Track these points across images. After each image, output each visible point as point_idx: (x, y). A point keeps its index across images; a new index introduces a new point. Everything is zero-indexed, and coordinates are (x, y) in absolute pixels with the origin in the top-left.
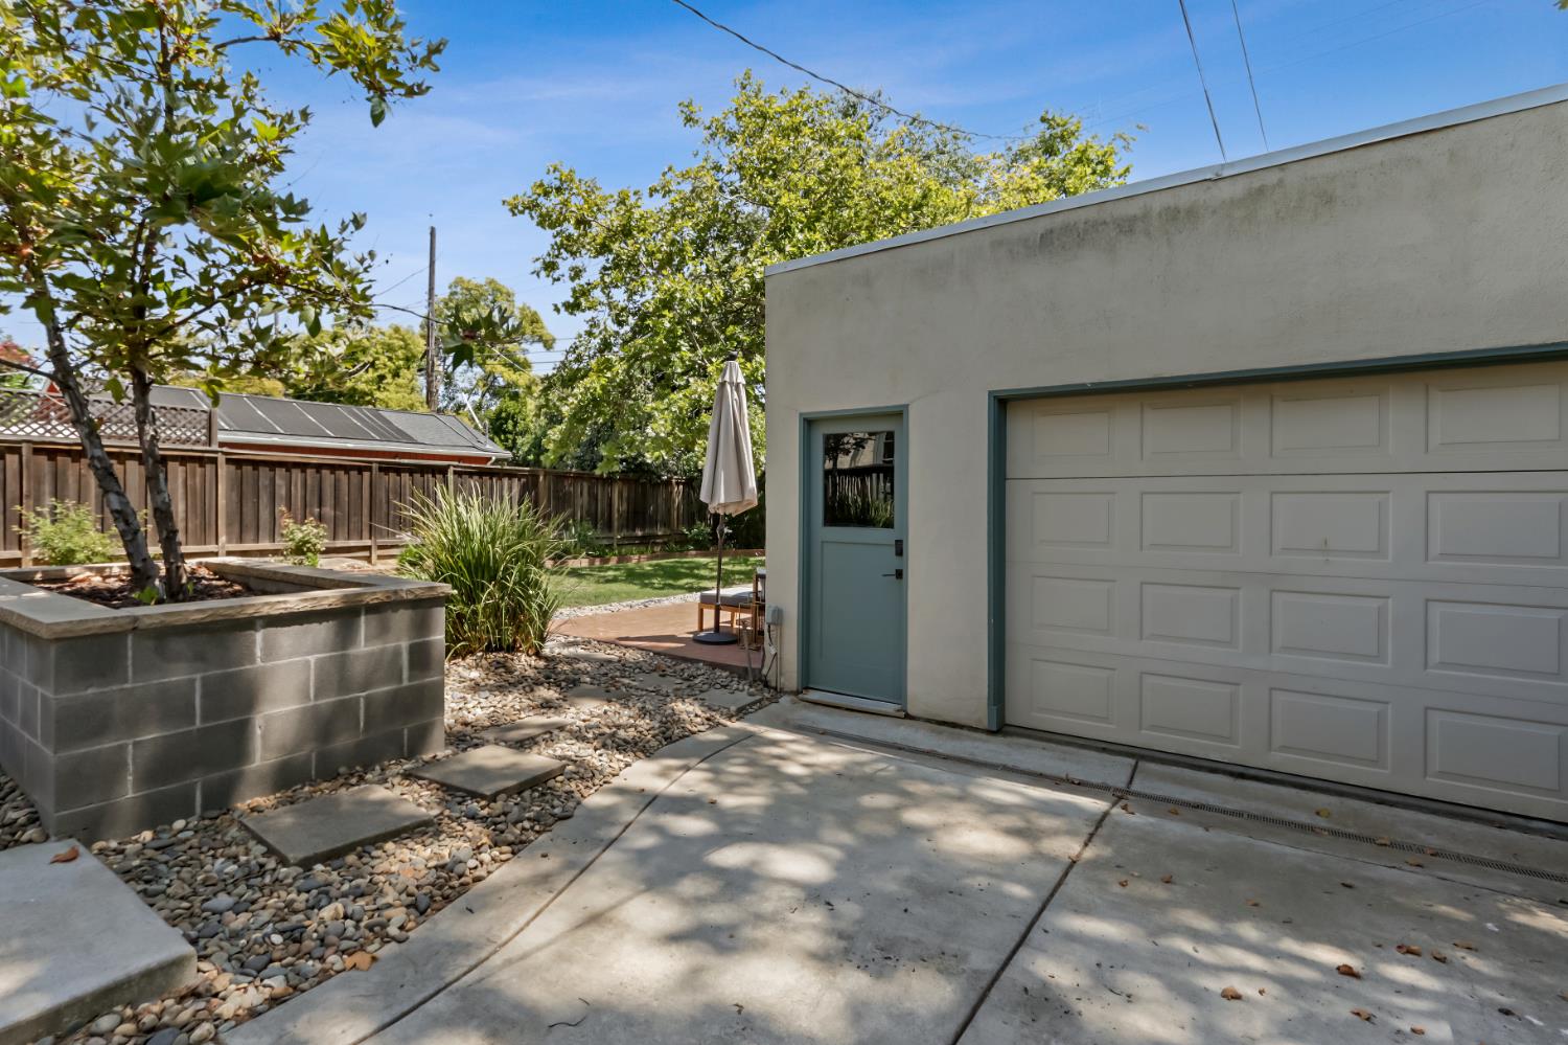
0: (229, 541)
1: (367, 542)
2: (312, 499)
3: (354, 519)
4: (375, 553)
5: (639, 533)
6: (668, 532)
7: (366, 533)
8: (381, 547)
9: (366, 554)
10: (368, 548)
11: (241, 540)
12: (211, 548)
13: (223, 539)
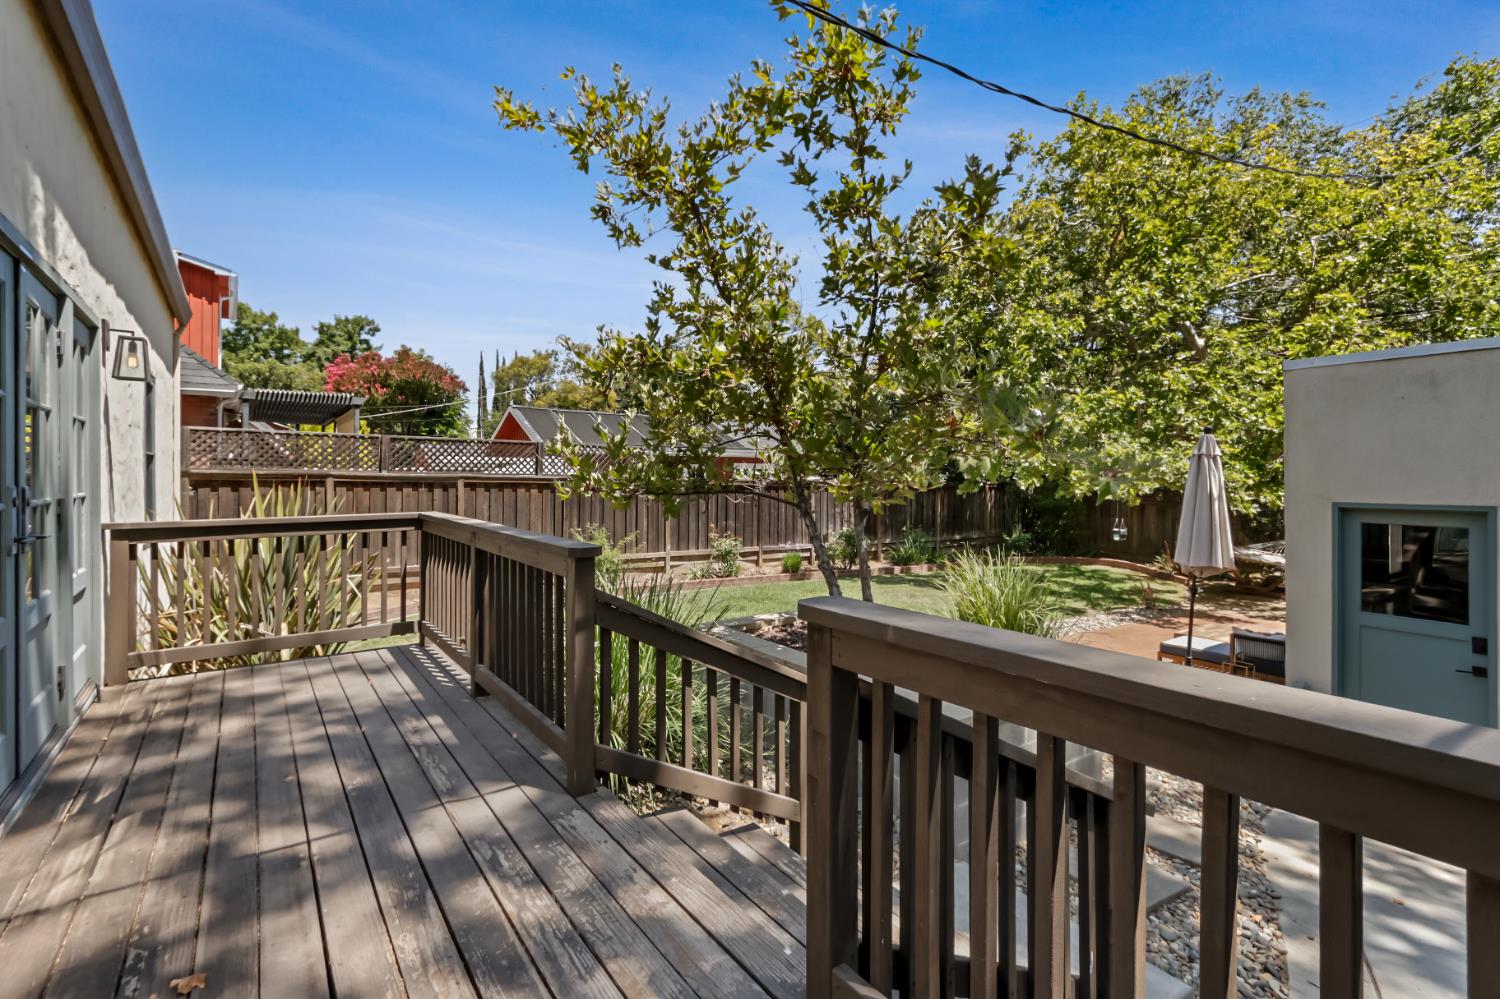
0: (672, 549)
1: (756, 548)
2: (722, 514)
3: (748, 529)
4: (762, 557)
5: (958, 537)
6: (983, 535)
7: (755, 541)
8: (765, 552)
9: (755, 558)
10: (756, 553)
11: (678, 548)
12: (661, 554)
13: (668, 547)
